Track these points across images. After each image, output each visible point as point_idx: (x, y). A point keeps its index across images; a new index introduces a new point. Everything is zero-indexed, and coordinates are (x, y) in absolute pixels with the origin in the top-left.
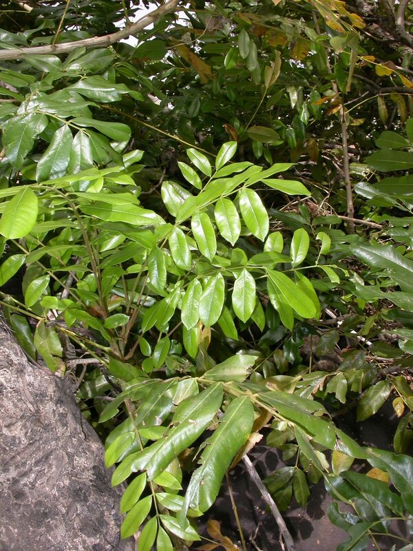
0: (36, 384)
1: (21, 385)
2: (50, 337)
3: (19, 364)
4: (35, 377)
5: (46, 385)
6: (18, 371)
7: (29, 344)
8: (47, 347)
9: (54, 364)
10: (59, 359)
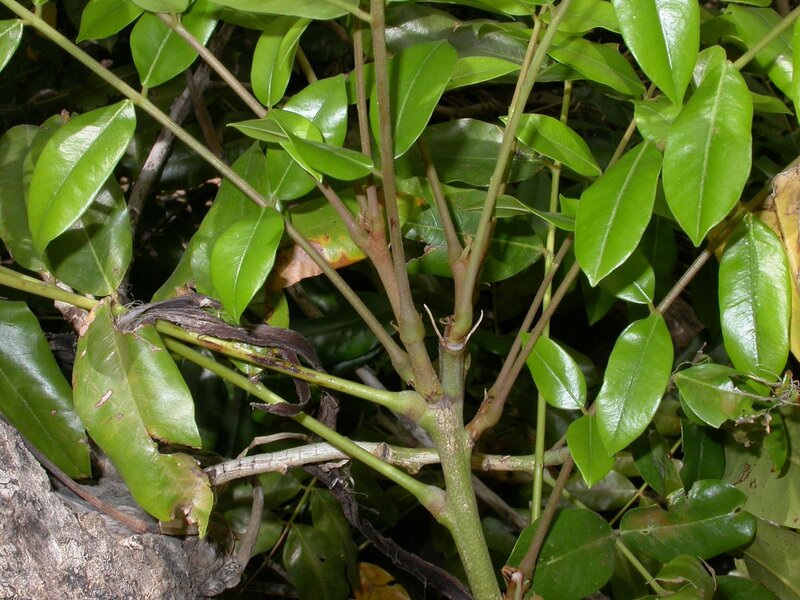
0: (95, 574)
1: (36, 583)
2: (142, 371)
3: (20, 496)
4: (88, 543)
5: (131, 572)
6: (17, 528)
7: (51, 404)
8: (134, 414)
9: (165, 483)
10: (185, 462)
